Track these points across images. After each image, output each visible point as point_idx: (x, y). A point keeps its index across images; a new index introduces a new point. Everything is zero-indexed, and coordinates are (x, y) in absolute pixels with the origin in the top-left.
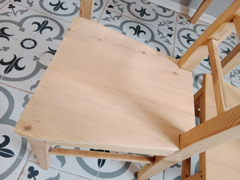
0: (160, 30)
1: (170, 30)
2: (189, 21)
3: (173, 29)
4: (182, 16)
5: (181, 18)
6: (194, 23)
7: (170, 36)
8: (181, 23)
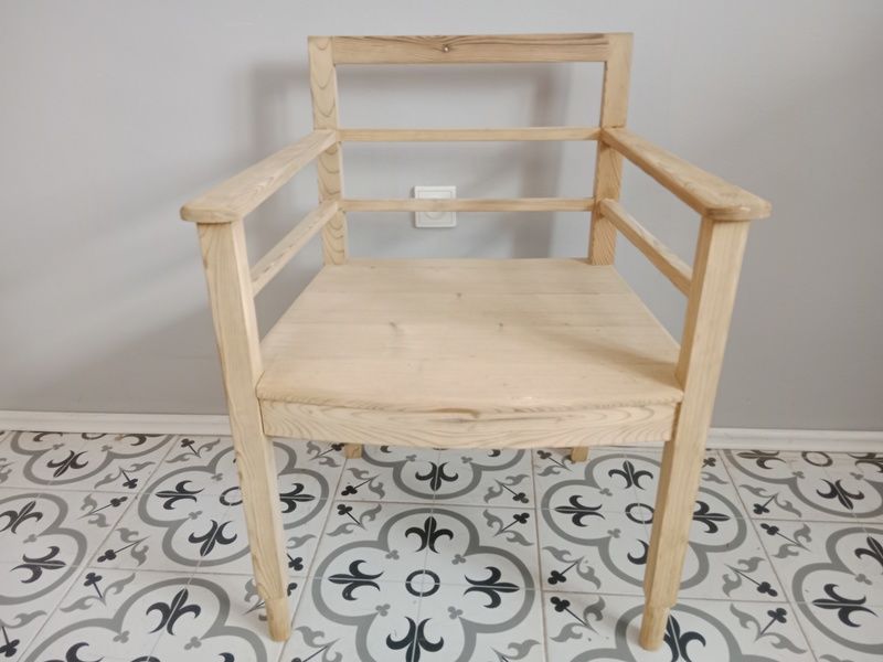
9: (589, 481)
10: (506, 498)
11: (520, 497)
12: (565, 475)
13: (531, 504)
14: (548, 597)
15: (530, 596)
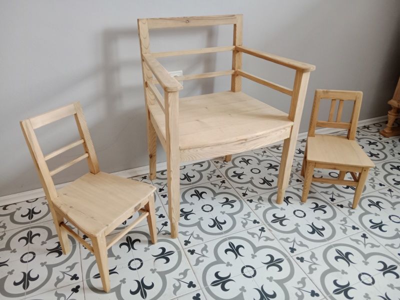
0: (213, 183)
1: (219, 178)
2: (225, 161)
3: (221, 175)
4: (216, 161)
5: (217, 162)
6: (230, 160)
7: (223, 182)
8: (221, 167)
9: (235, 166)
10: (214, 178)
11: (218, 176)
12: (227, 167)
13: (223, 177)
14: (246, 200)
15: (240, 201)
